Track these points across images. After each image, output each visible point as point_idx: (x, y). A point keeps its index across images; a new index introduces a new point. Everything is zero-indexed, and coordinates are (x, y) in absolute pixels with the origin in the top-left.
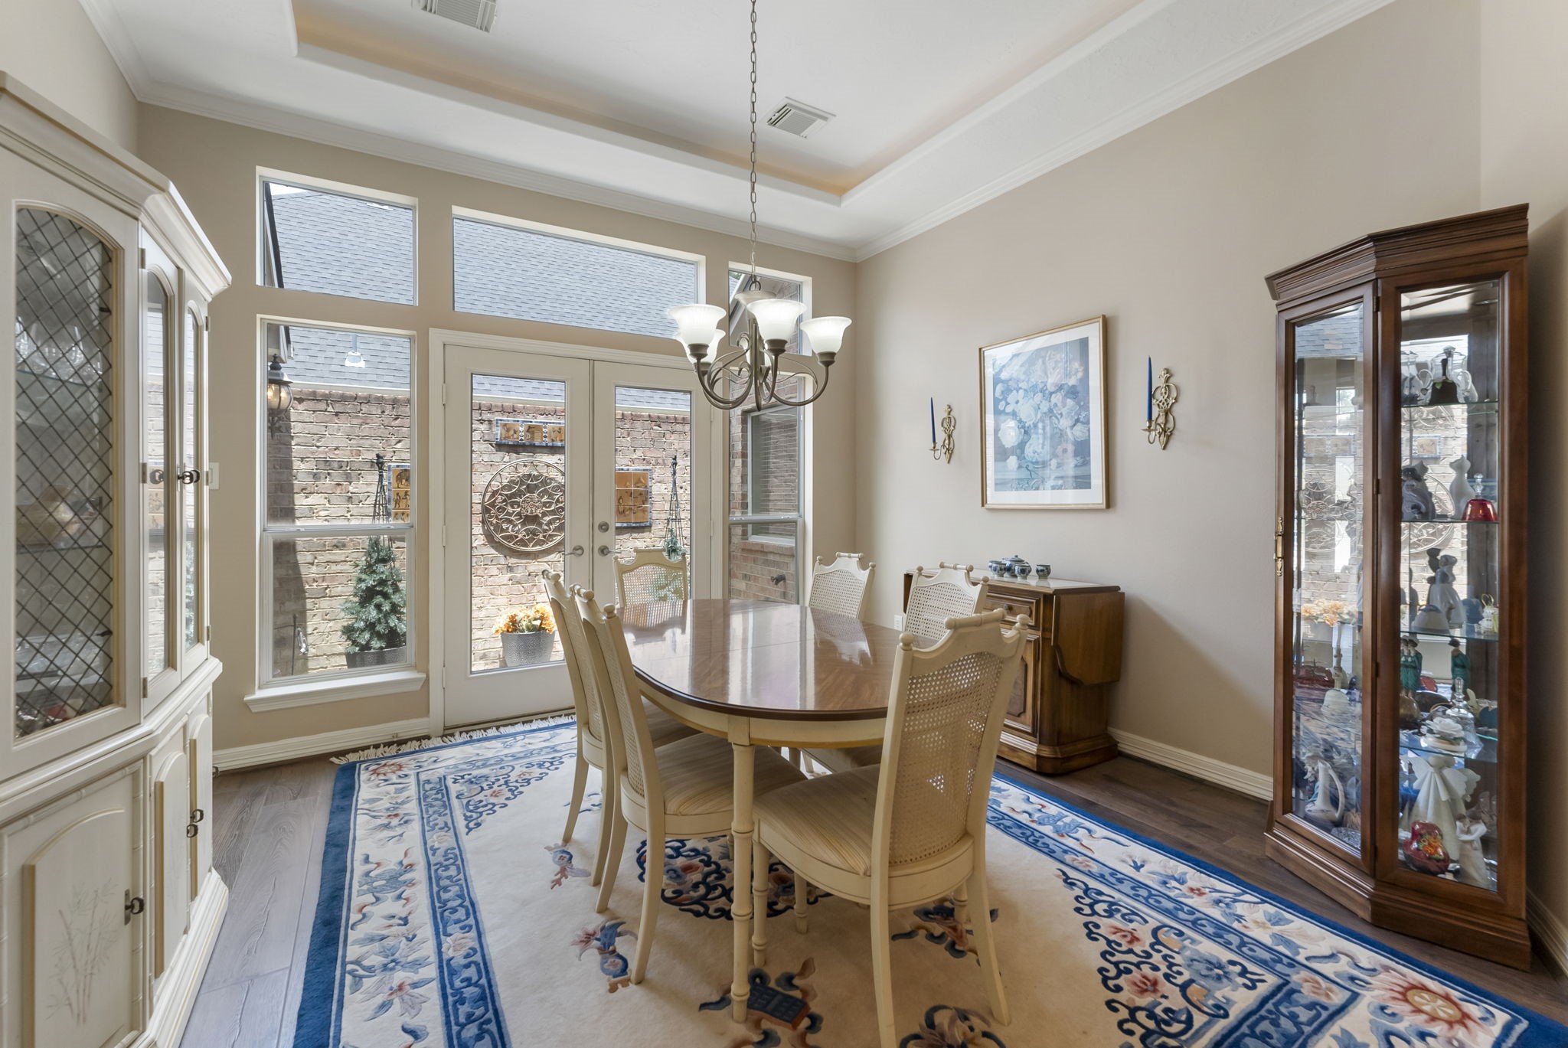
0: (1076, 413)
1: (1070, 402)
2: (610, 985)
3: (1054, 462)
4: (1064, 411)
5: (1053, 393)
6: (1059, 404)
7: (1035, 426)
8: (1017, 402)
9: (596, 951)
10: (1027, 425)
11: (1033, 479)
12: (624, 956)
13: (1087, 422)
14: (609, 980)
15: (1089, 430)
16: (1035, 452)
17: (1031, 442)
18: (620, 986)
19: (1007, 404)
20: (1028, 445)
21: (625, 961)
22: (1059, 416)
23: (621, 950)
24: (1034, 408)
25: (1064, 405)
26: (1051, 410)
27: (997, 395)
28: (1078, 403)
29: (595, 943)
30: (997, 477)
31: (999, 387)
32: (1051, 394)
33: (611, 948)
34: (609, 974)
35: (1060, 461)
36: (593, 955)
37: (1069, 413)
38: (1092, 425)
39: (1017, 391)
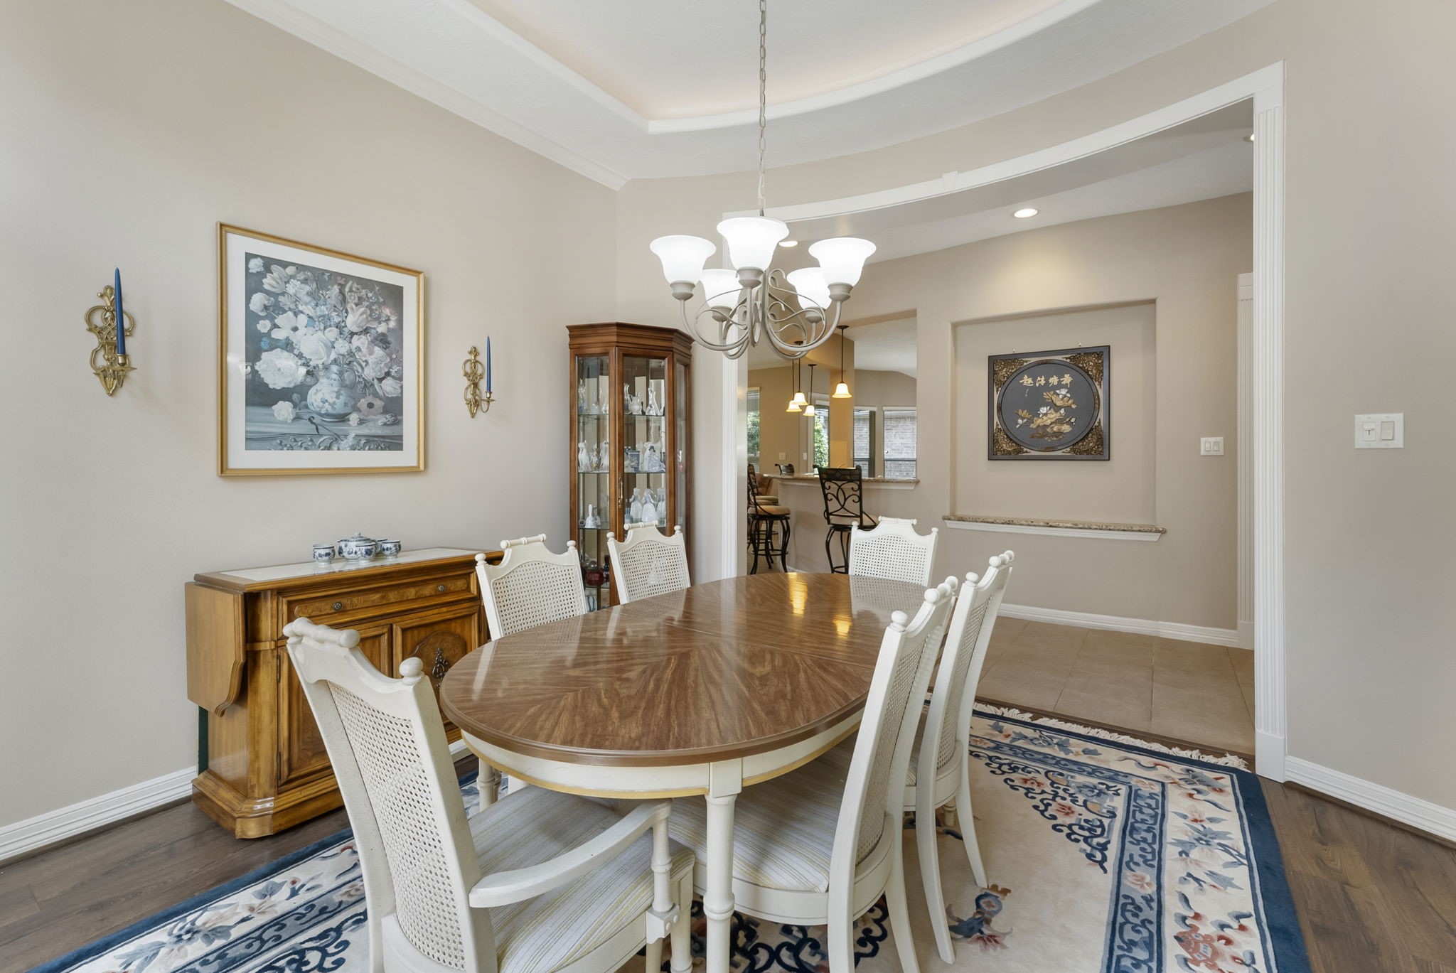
0: (385, 365)
1: (378, 351)
2: (1006, 895)
3: (354, 418)
4: (371, 359)
5: (356, 333)
6: (364, 350)
7: (326, 368)
8: (295, 329)
9: (992, 924)
10: (312, 363)
11: (322, 436)
12: (975, 904)
13: (400, 379)
14: (1003, 899)
15: (402, 387)
16: (324, 401)
17: (318, 386)
18: (999, 889)
19: (275, 326)
20: (312, 391)
21: (978, 900)
22: (364, 364)
23: (974, 909)
24: (326, 346)
25: (371, 353)
26: (351, 354)
27: (252, 307)
28: (390, 355)
29: (986, 931)
30: (249, 429)
31: (258, 300)
32: (352, 334)
33: (978, 916)
34: (999, 901)
35: (362, 417)
36: (998, 924)
37: (377, 363)
38: (405, 382)
39: (296, 314)
